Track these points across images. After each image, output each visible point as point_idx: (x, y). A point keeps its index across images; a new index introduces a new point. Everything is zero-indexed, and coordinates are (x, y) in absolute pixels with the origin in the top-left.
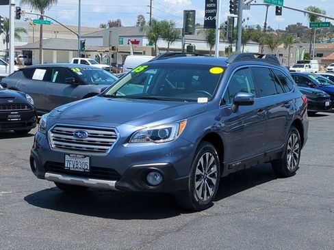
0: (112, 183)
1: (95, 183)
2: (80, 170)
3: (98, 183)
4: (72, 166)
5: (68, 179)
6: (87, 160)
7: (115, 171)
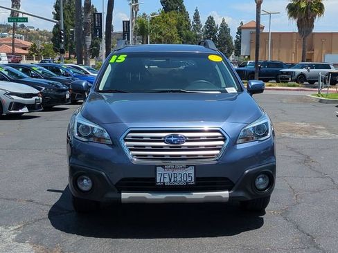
0: (225, 194)
1: (203, 197)
2: (180, 184)
3: (206, 197)
4: (167, 180)
5: (161, 197)
6: (191, 171)
7: (227, 179)
